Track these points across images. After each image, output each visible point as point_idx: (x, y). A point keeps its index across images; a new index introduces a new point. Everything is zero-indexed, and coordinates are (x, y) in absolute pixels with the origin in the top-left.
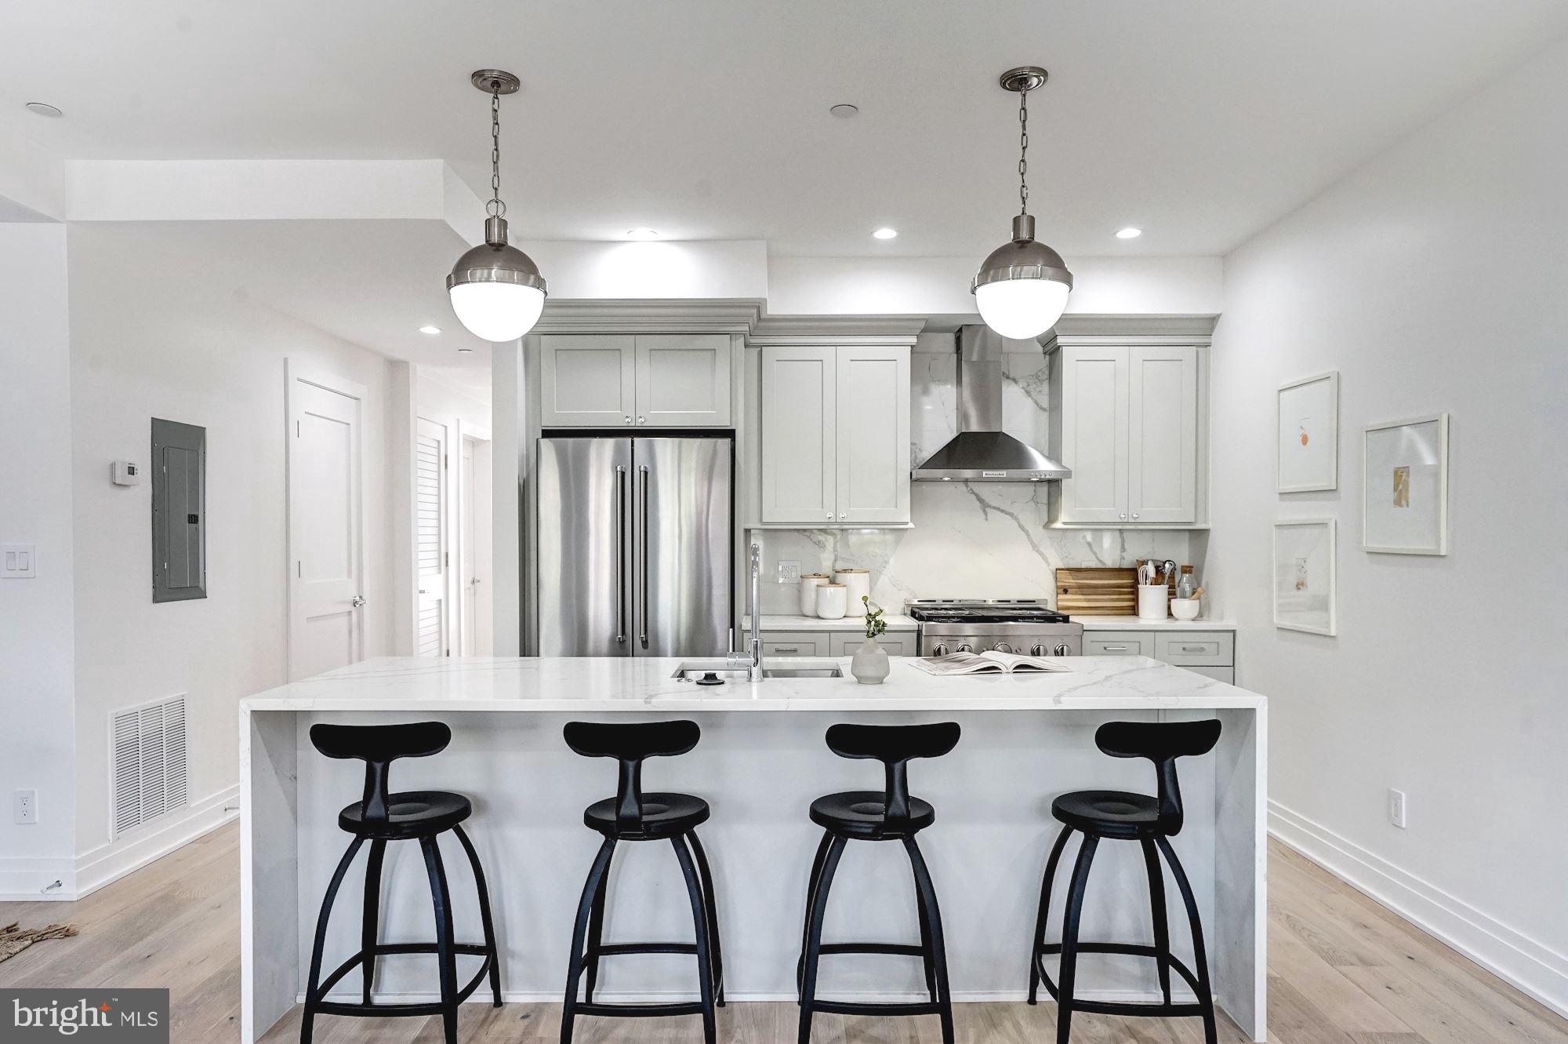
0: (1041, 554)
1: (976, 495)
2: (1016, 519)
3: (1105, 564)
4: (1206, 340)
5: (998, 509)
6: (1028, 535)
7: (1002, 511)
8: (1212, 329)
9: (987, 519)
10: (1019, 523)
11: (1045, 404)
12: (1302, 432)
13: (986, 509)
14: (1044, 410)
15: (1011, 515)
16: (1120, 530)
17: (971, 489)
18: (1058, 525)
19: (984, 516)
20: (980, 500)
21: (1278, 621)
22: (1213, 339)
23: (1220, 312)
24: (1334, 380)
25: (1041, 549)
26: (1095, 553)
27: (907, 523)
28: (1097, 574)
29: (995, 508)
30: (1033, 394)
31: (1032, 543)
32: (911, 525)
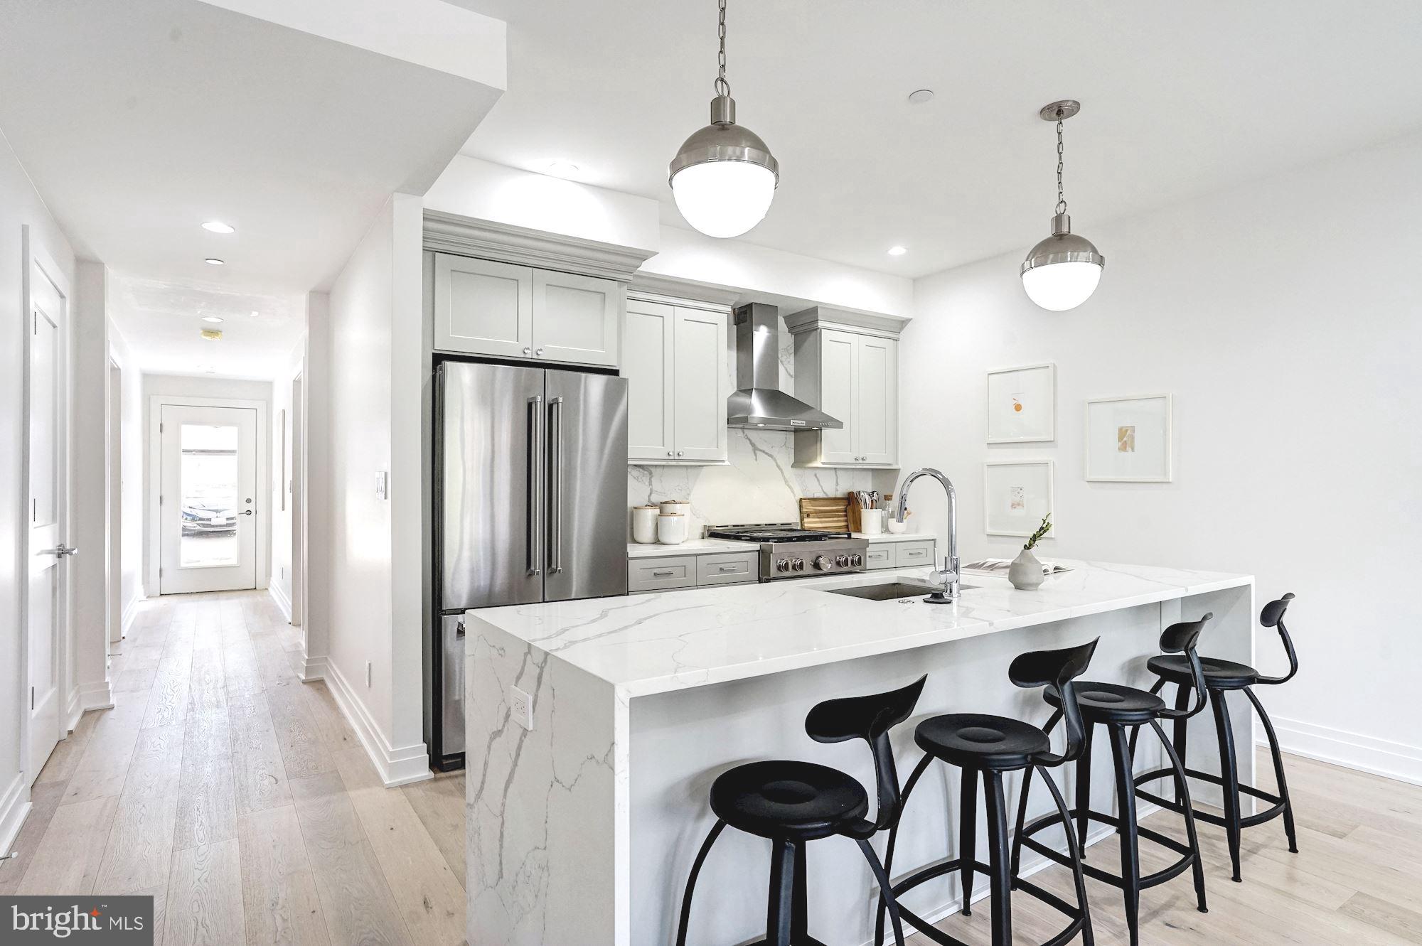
0: (790, 487)
1: (749, 440)
2: (775, 460)
3: (827, 495)
4: (897, 336)
5: (764, 452)
6: (782, 472)
7: (766, 453)
8: (902, 328)
9: (756, 460)
10: (777, 463)
11: (792, 373)
12: (1015, 402)
13: (756, 452)
14: (791, 376)
15: (771, 456)
16: (835, 468)
17: (746, 435)
18: (817, 464)
19: (755, 457)
20: (753, 445)
21: (989, 531)
22: (901, 336)
23: (911, 317)
24: (1051, 368)
25: (790, 484)
26: (821, 487)
27: (723, 461)
28: (825, 502)
29: (761, 450)
30: (785, 363)
31: (785, 478)
32: (727, 463)
